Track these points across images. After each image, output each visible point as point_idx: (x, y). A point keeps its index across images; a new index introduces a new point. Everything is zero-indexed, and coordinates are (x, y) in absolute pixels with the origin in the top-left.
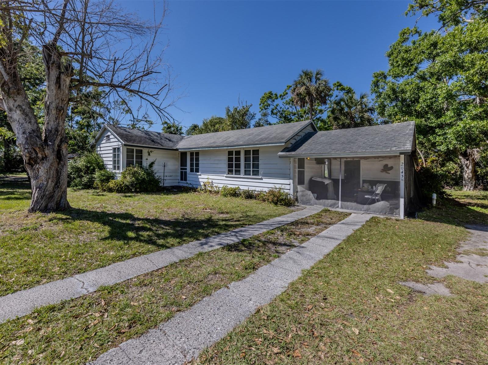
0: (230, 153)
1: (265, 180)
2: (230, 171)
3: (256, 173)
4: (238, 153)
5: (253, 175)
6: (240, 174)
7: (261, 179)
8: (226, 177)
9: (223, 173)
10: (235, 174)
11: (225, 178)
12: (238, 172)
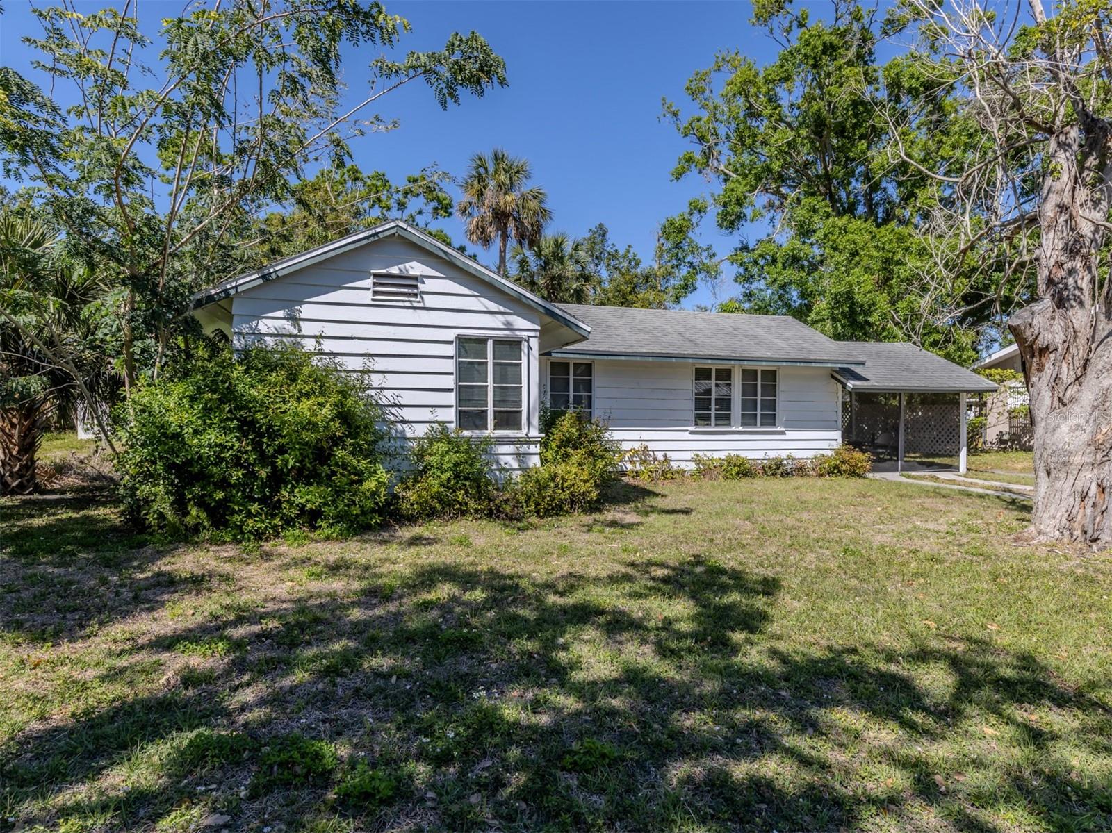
0: (702, 374)
1: (790, 435)
2: (702, 417)
3: (770, 420)
4: (725, 375)
5: (762, 425)
6: (729, 425)
7: (783, 433)
8: (692, 433)
9: (683, 422)
10: (716, 425)
11: (687, 436)
12: (724, 418)
